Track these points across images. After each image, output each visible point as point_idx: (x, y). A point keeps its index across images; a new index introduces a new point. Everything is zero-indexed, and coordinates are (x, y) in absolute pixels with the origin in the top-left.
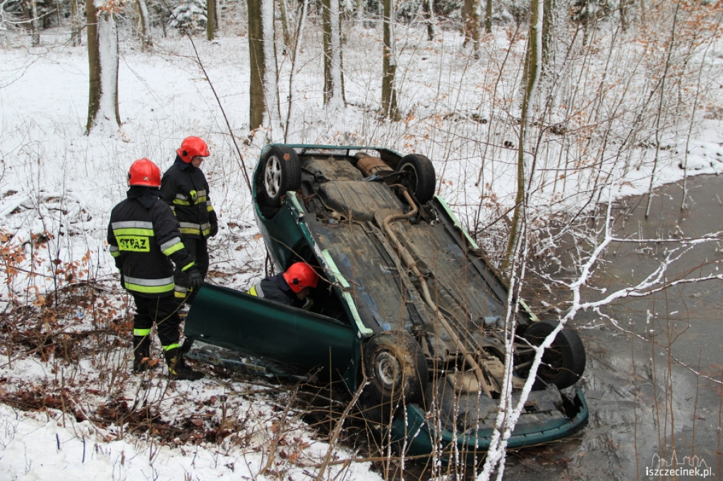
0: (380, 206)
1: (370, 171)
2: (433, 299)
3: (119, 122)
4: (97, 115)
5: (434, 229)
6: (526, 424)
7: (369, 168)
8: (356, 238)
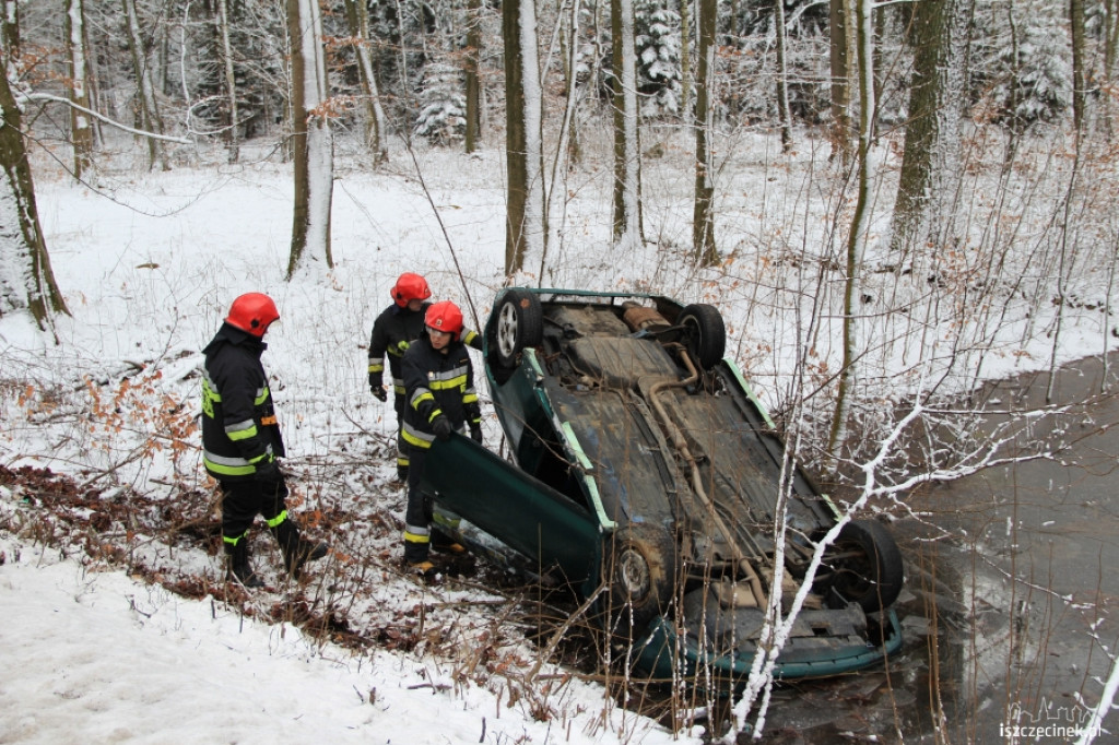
0: (646, 370)
1: (640, 325)
2: (706, 491)
3: (331, 264)
4: (302, 254)
5: (717, 402)
6: (811, 650)
7: (638, 322)
8: (609, 409)
